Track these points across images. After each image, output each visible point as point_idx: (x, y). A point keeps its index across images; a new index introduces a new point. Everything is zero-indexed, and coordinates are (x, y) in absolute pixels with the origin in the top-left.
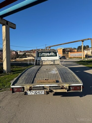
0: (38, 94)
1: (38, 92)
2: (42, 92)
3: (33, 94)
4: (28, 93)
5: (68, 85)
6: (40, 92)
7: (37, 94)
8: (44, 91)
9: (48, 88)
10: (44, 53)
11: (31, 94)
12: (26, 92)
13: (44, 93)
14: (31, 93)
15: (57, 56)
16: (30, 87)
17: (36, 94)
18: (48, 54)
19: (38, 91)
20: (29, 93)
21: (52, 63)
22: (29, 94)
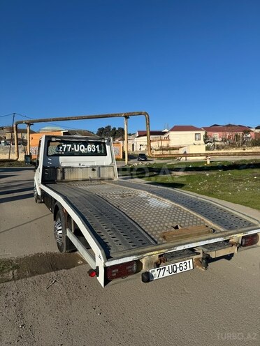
0: (178, 271)
1: (178, 266)
2: (188, 265)
3: (167, 274)
4: (153, 274)
5: (240, 235)
6: (183, 265)
7: (176, 272)
8: (191, 261)
9: (201, 252)
10: (70, 146)
11: (161, 276)
12: (147, 274)
13: (192, 268)
14: (162, 271)
15: (106, 155)
16: (160, 256)
17: (173, 273)
18: (82, 148)
19: (178, 264)
20: (156, 273)
21: (94, 175)
22: (157, 278)
